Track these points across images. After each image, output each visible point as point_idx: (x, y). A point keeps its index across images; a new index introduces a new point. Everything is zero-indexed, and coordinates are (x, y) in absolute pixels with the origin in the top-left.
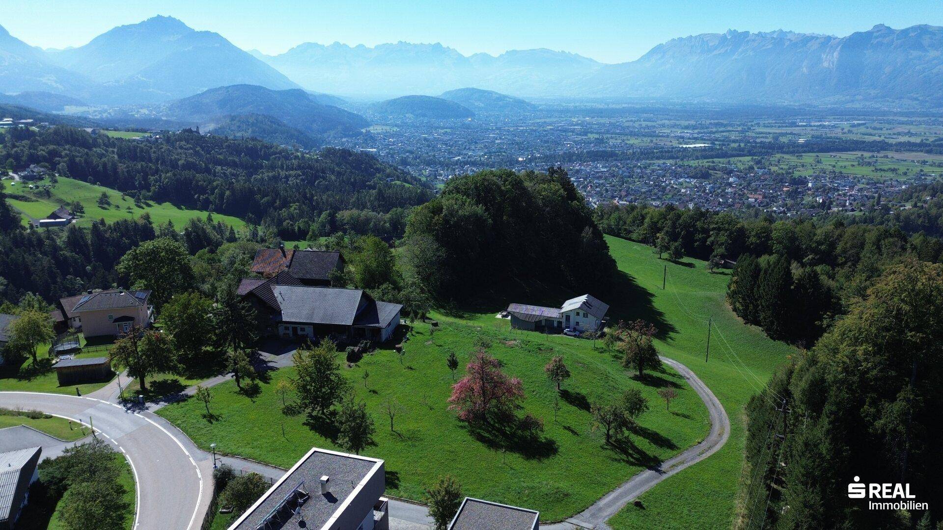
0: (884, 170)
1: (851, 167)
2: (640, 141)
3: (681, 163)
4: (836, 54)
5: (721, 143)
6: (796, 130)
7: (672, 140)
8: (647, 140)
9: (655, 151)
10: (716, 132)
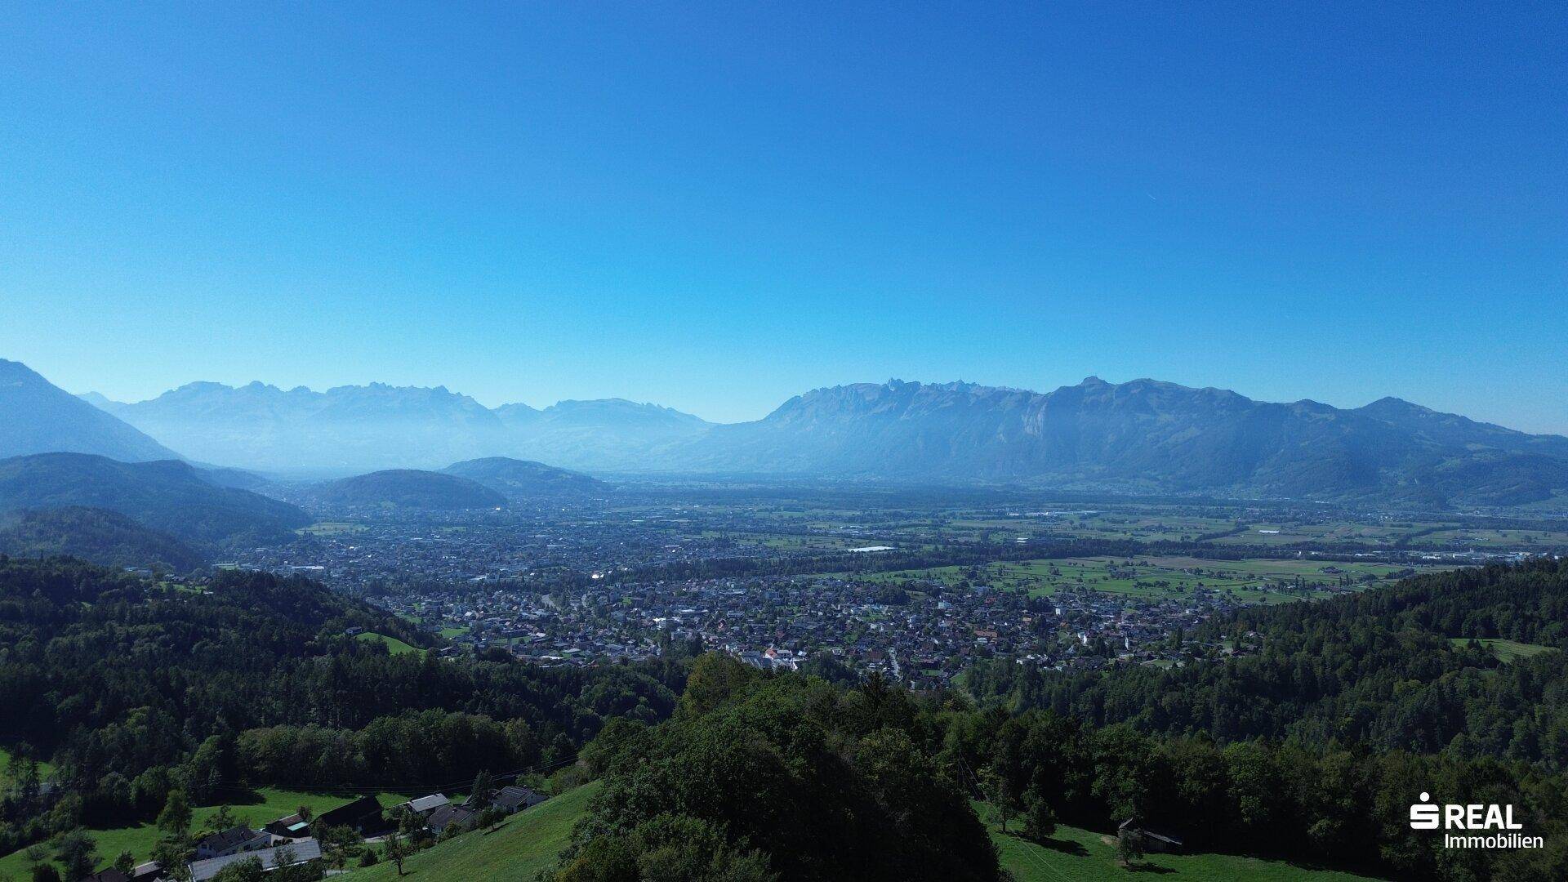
0: (1150, 585)
1: (1102, 581)
2: (786, 543)
3: (856, 578)
4: (1040, 417)
5: (908, 544)
6: (1008, 524)
7: (835, 539)
8: (798, 539)
9: (814, 558)
10: (897, 527)
